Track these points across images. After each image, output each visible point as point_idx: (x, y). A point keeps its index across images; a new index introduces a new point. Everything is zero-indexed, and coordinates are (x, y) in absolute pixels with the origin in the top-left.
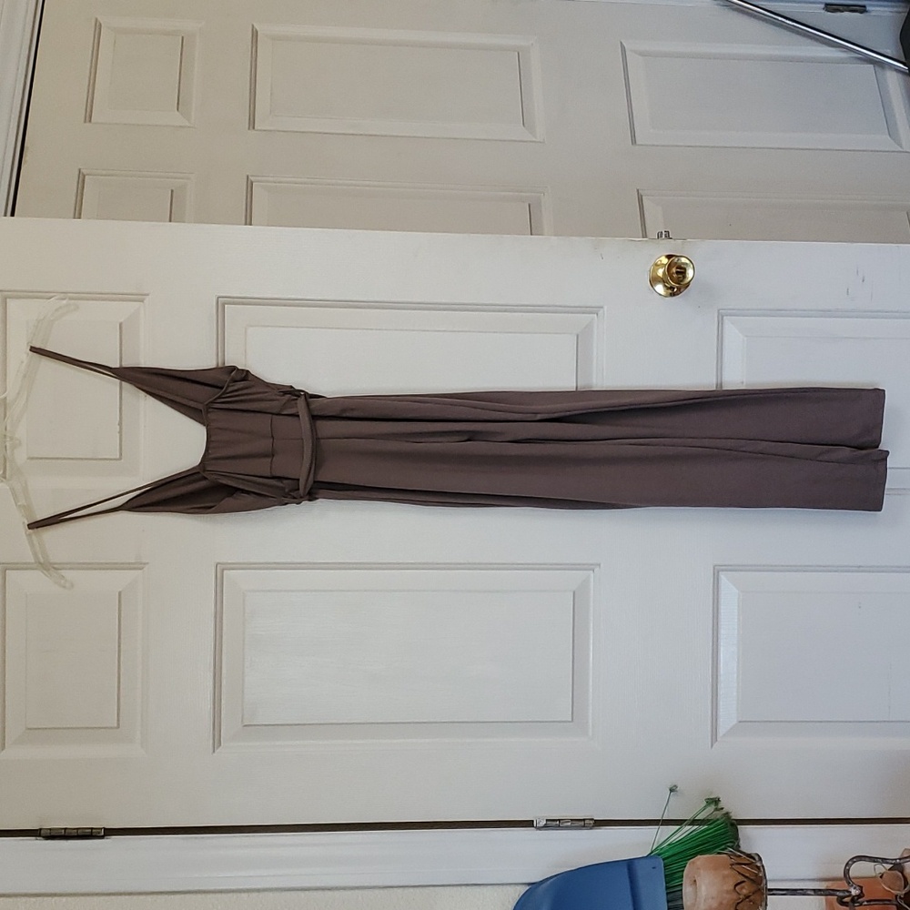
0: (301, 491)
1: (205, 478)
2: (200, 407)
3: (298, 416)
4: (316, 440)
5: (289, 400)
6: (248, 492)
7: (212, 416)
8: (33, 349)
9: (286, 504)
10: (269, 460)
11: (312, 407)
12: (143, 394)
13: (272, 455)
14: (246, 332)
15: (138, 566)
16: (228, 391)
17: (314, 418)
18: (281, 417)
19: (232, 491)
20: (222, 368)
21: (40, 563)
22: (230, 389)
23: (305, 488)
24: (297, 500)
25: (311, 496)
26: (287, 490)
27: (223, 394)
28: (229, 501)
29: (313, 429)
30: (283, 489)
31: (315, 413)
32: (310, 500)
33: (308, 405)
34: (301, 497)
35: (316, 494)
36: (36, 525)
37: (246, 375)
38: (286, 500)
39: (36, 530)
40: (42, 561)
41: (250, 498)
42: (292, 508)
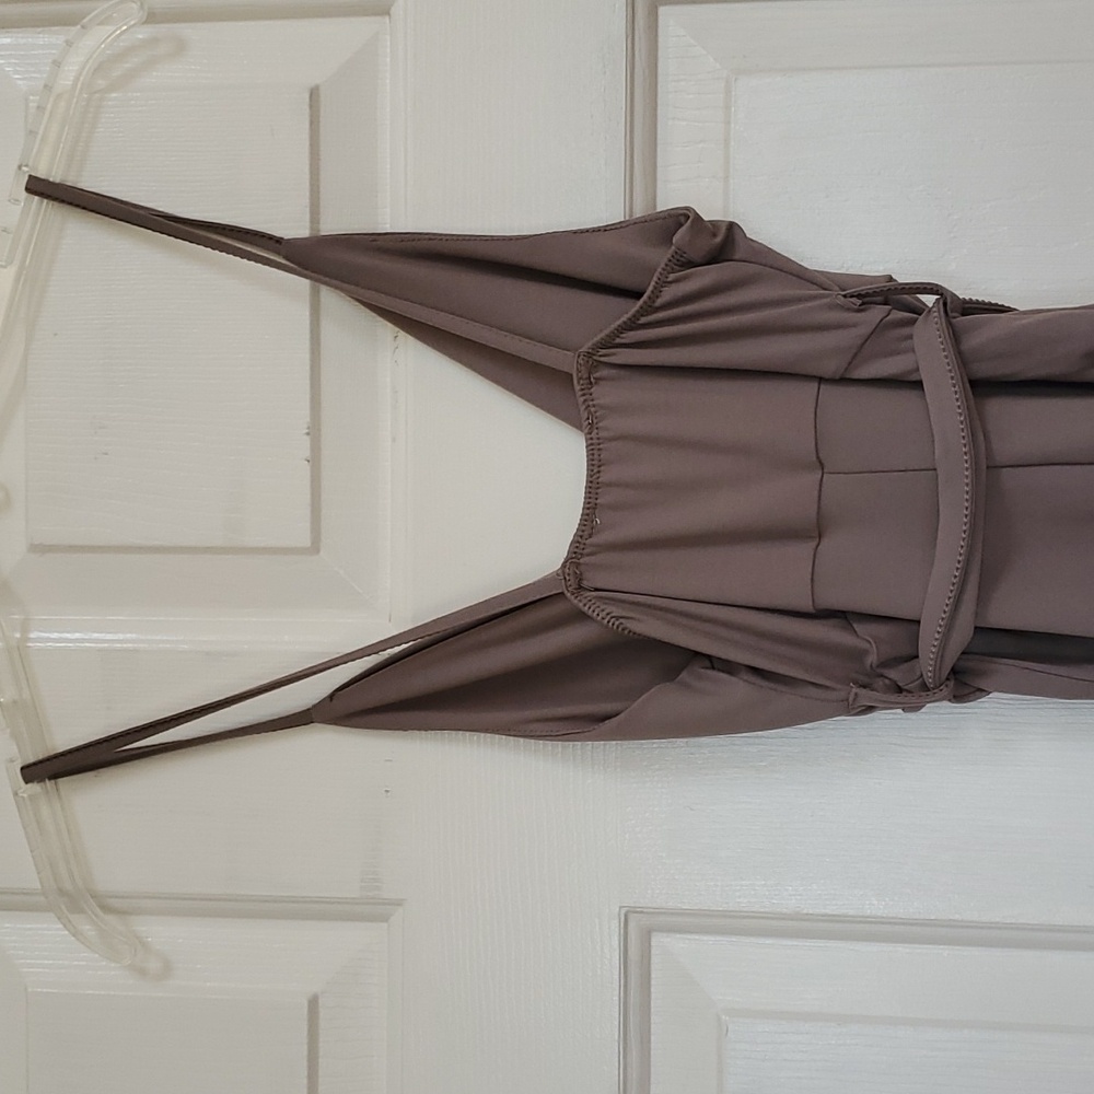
0: (927, 664)
1: (581, 616)
2: (565, 361)
3: (918, 385)
4: (987, 470)
5: (882, 327)
6: (729, 667)
7: (605, 394)
8: (39, 188)
9: (870, 709)
10: (804, 550)
11: (972, 342)
12: (387, 329)
13: (816, 530)
14: (728, 91)
15: (370, 909)
16: (659, 302)
17: (981, 387)
18: (852, 390)
19: (676, 662)
20: (644, 221)
21: (62, 892)
22: (669, 294)
23: (941, 655)
24: (910, 695)
25: (962, 683)
26: (872, 659)
27: (643, 312)
28: (664, 699)
29: (977, 429)
30: (857, 655)
31: (985, 370)
32: (958, 698)
33: (955, 336)
34: (925, 687)
35: (981, 674)
36: (51, 769)
37: (725, 243)
38: (866, 696)
39: (49, 784)
40: (68, 886)
41: (738, 690)
42: (888, 723)
